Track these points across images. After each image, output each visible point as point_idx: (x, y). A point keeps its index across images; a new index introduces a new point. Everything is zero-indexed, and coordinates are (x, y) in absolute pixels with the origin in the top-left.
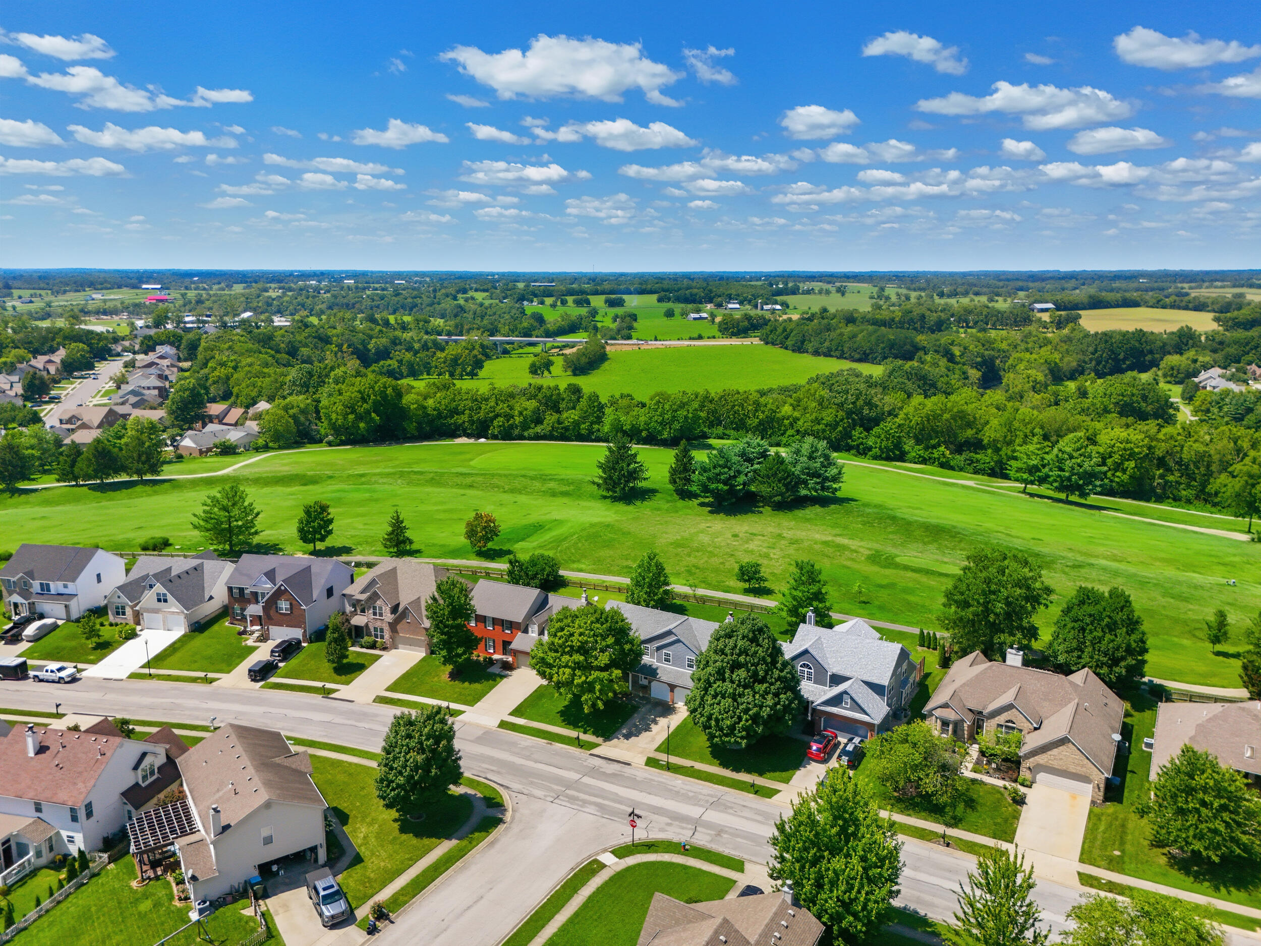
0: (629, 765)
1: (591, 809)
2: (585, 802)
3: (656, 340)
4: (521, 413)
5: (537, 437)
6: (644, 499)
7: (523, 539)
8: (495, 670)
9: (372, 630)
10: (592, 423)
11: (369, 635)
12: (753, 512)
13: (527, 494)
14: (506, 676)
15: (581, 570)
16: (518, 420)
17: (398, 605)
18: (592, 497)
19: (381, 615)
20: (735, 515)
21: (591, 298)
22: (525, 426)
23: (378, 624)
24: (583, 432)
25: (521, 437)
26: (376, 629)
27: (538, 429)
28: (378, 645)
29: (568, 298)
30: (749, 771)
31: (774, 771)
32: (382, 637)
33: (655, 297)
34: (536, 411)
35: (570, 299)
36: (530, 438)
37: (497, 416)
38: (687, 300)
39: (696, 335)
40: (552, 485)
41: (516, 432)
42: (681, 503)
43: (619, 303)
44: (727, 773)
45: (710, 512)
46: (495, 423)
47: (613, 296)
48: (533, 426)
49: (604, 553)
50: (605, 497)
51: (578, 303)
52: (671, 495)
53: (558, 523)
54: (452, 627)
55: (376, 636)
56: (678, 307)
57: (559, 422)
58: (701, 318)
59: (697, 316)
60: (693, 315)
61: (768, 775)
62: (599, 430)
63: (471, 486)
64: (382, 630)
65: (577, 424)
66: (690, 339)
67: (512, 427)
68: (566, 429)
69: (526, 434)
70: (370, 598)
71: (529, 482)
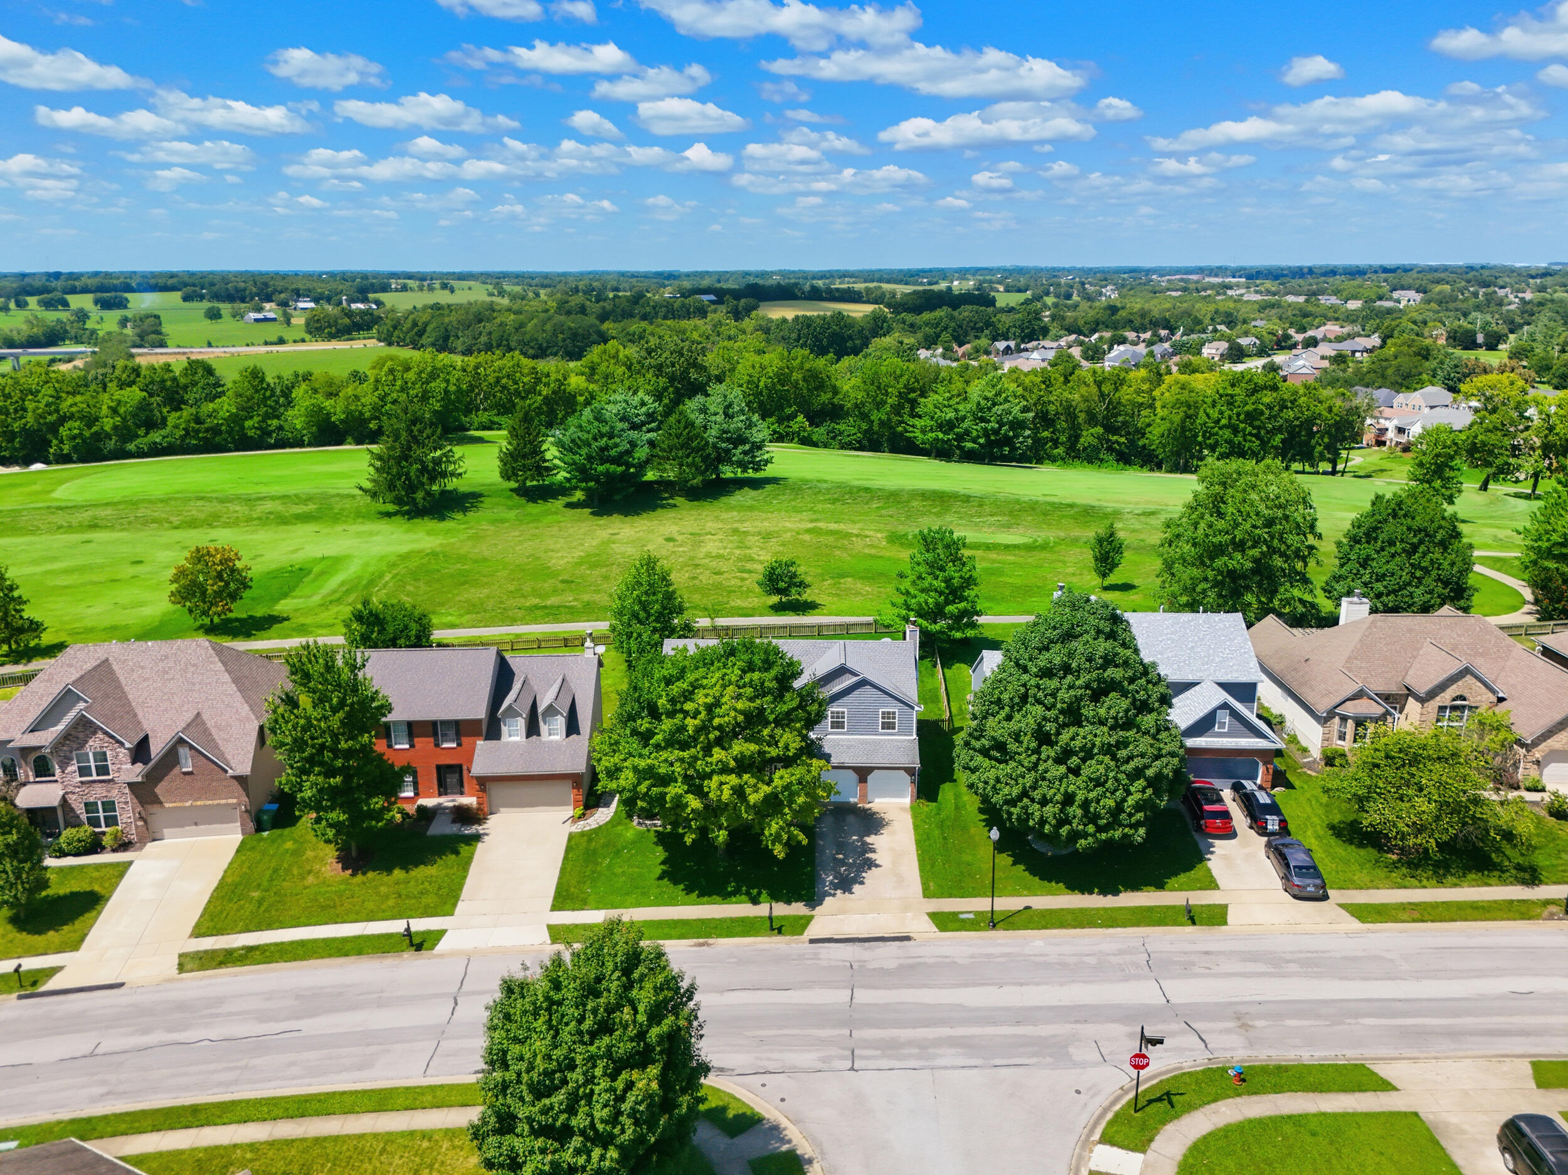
0: (908, 938)
1: (949, 1057)
2: (924, 1046)
3: (210, 345)
4: (114, 411)
5: (156, 451)
6: (465, 510)
7: (285, 595)
8: (441, 828)
9: (80, 810)
10: (266, 417)
11: (76, 823)
12: (663, 507)
13: (226, 525)
14: (477, 838)
15: (452, 626)
16: (108, 424)
17: (146, 739)
18: (360, 515)
19: (103, 770)
20: (638, 514)
21: (70, 298)
22: (125, 433)
23: (98, 794)
24: (251, 433)
25: (121, 454)
26: (90, 807)
27: (156, 437)
28: (107, 841)
29: (29, 299)
30: (1135, 886)
31: (1176, 874)
32: (111, 821)
33: (176, 296)
34: (144, 406)
35: (32, 301)
36: (141, 454)
37: (63, 420)
38: (230, 298)
39: (274, 339)
40: (269, 506)
41: (111, 444)
42: (534, 508)
43: (122, 304)
44: (1095, 901)
45: (593, 513)
46: (63, 431)
47: (105, 295)
48: (141, 432)
49: (474, 594)
50: (389, 515)
51: (48, 305)
52: (510, 498)
53: (335, 563)
54: (349, 754)
55: (94, 822)
56: (225, 308)
57: (198, 420)
58: (266, 320)
59: (260, 316)
60: (253, 315)
61: (1172, 882)
62: (280, 428)
63: (94, 526)
64: (109, 806)
65: (236, 420)
66: (266, 343)
67: (98, 437)
68: (216, 430)
69: (131, 447)
70: (66, 737)
71: (219, 507)
